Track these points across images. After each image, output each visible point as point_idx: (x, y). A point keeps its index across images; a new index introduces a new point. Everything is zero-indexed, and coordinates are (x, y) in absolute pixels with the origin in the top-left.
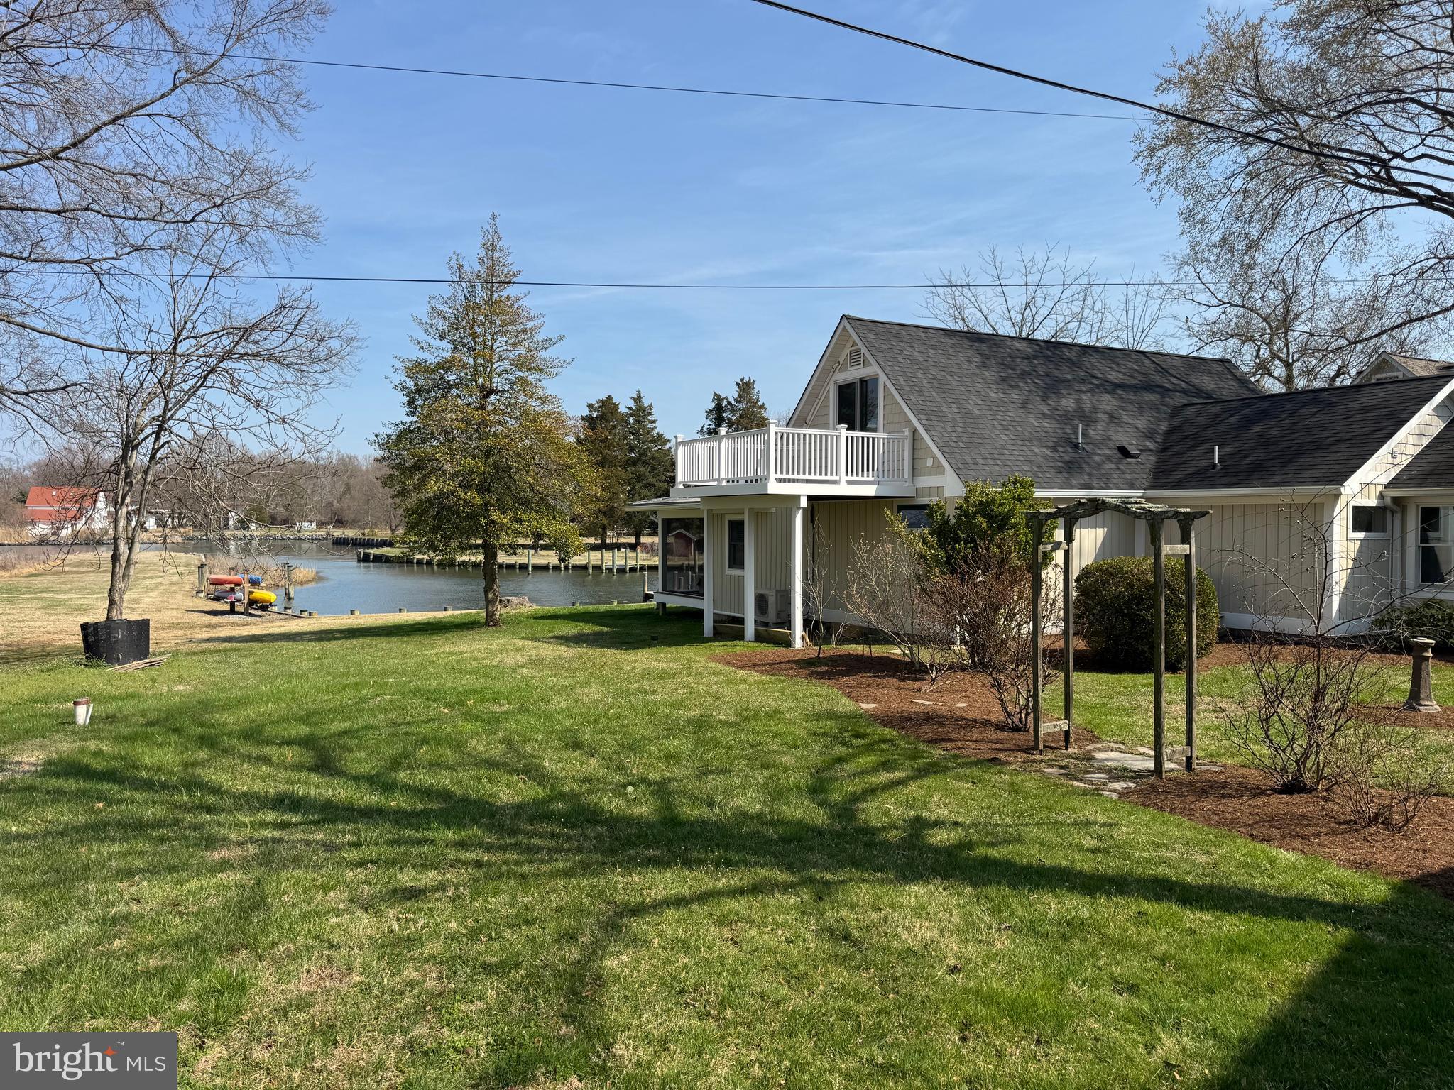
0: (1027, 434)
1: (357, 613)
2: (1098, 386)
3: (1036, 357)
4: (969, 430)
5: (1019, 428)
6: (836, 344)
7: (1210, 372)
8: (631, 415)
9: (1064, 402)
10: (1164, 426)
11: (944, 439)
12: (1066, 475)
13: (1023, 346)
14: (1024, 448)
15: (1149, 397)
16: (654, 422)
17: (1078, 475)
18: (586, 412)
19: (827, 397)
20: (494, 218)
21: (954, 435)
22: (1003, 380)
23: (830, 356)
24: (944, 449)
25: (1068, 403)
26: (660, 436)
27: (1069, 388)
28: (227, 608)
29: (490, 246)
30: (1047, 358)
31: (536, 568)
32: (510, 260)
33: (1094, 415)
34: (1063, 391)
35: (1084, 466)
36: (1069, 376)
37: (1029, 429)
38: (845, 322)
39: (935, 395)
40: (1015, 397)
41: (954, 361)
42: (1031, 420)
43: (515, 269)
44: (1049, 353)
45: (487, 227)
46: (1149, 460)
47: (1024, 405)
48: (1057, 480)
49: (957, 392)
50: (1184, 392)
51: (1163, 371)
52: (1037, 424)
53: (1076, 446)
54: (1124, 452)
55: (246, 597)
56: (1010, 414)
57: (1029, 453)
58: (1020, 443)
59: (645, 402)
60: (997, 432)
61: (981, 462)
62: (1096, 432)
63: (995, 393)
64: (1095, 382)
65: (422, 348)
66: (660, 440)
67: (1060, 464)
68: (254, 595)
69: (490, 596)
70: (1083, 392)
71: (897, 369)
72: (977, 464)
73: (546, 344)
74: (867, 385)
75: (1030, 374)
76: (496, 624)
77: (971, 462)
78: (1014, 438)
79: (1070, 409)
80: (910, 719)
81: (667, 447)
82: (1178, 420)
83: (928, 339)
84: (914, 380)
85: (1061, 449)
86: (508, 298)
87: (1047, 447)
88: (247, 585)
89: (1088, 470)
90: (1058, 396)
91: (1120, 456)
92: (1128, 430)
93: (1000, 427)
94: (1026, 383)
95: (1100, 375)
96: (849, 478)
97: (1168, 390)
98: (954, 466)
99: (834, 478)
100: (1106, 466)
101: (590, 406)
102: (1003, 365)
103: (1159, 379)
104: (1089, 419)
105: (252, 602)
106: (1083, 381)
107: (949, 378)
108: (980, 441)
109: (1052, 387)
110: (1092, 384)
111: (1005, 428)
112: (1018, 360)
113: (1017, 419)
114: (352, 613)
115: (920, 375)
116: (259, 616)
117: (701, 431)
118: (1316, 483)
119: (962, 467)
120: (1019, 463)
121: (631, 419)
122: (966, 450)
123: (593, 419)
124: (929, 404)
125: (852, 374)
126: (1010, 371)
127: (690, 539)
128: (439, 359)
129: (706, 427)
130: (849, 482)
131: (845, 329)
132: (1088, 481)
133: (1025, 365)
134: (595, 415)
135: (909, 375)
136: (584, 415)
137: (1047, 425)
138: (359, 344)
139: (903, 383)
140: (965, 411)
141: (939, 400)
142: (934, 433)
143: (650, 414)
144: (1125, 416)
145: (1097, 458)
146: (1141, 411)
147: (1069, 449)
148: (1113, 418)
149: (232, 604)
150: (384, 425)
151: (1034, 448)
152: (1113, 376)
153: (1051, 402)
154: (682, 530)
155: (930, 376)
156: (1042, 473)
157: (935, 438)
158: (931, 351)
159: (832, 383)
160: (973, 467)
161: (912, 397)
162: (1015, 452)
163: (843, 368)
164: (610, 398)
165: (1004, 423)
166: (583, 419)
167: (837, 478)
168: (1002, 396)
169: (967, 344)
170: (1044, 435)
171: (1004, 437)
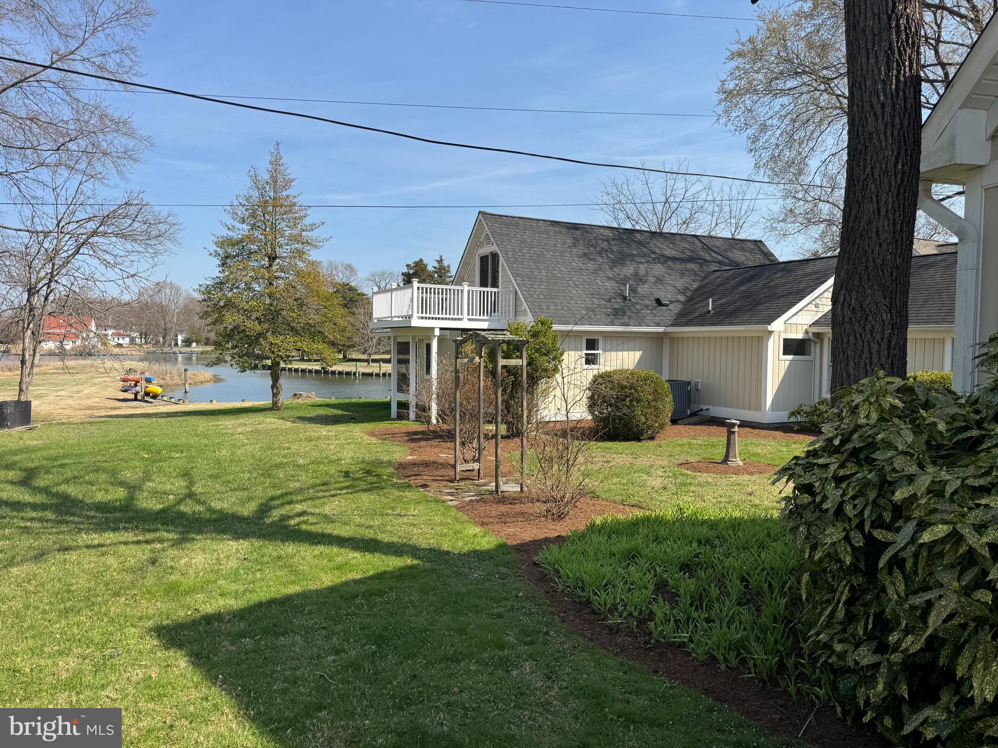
0: (591, 290)
1: (214, 402)
2: (654, 259)
3: (614, 239)
4: (551, 287)
5: (587, 286)
6: (477, 229)
7: (743, 249)
8: (436, 272)
9: (625, 269)
10: (695, 285)
11: (531, 293)
12: (612, 317)
13: (608, 232)
14: (587, 299)
15: (691, 266)
16: (451, 277)
17: (621, 317)
18: (405, 270)
19: (475, 264)
20: (278, 144)
21: (538, 290)
22: (585, 254)
23: (474, 238)
24: (528, 299)
25: (629, 270)
27: (633, 260)
28: (133, 397)
29: (276, 162)
30: (621, 240)
31: (364, 374)
32: (288, 172)
33: (645, 278)
34: (628, 263)
35: (627, 311)
36: (635, 252)
37: (594, 287)
38: (481, 215)
39: (532, 264)
40: (590, 265)
41: (553, 242)
42: (598, 281)
43: (291, 177)
44: (625, 237)
45: (273, 150)
46: (676, 308)
47: (595, 272)
48: (604, 320)
49: (549, 262)
50: (720, 262)
51: (708, 249)
52: (600, 284)
53: (625, 298)
54: (659, 302)
55: (143, 390)
56: (583, 277)
57: (589, 302)
58: (585, 296)
59: (446, 263)
60: (570, 289)
61: (552, 307)
62: (643, 289)
63: (577, 263)
64: (653, 256)
65: (229, 229)
67: (609, 310)
68: (148, 389)
69: (275, 391)
70: (642, 263)
71: (509, 247)
72: (548, 309)
73: (312, 227)
74: (495, 256)
75: (607, 251)
76: (278, 409)
77: (544, 307)
78: (580, 292)
79: (628, 274)
80: (415, 464)
82: (706, 281)
83: (538, 227)
84: (520, 254)
85: (613, 300)
86: (288, 196)
87: (604, 299)
88: (144, 382)
89: (629, 314)
90: (623, 264)
91: (656, 305)
92: (667, 288)
93: (573, 286)
94: (602, 257)
95: (658, 252)
96: (470, 317)
97: (707, 261)
98: (532, 310)
99: (460, 316)
100: (643, 311)
101: (408, 266)
102: (589, 245)
103: (702, 254)
104: (639, 279)
105: (147, 394)
106: (644, 255)
107: (545, 253)
108: (556, 294)
109: (621, 260)
110: (651, 257)
111: (577, 286)
112: (600, 242)
113: (587, 280)
114: (211, 401)
115: (524, 251)
116: (152, 403)
118: (757, 323)
119: (537, 310)
120: (579, 309)
121: (435, 275)
122: (544, 300)
123: (409, 274)
124: (526, 270)
125: (486, 250)
126: (592, 249)
128: (240, 236)
130: (469, 319)
131: (481, 221)
132: (627, 321)
133: (605, 245)
134: (411, 272)
135: (517, 251)
136: (403, 271)
137: (608, 284)
138: (177, 227)
139: (510, 256)
140: (550, 275)
141: (534, 267)
142: (524, 289)
143: (448, 271)
144: (668, 279)
145: (638, 307)
146: (682, 275)
147: (619, 300)
148: (659, 280)
149: (136, 394)
150: (206, 279)
151: (594, 300)
152: (669, 252)
153: (615, 270)
155: (532, 252)
156: (595, 315)
157: (525, 293)
158: (538, 235)
159: (477, 255)
160: (546, 311)
161: (515, 266)
162: (580, 302)
163: (481, 245)
164: (421, 260)
165: (577, 283)
166: (403, 274)
167: (462, 317)
168: (581, 265)
169: (564, 231)
170: (604, 290)
171: (575, 292)
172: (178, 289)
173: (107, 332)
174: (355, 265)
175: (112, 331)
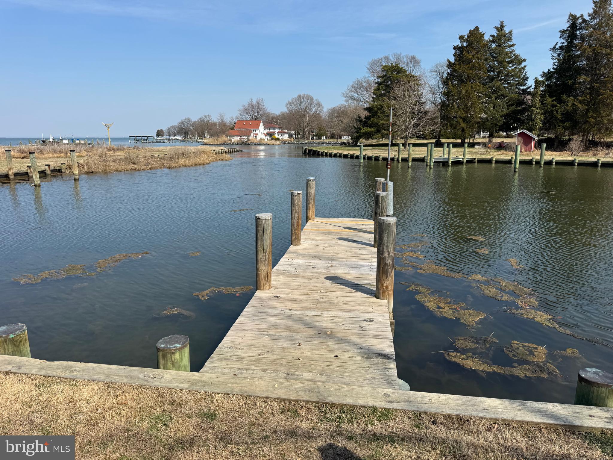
8: (493, 41)
16: (513, 46)
18: (458, 43)
26: (517, 56)
59: (507, 30)
66: (518, 60)
81: (523, 65)
101: (461, 37)
117: (554, 49)
121: (494, 45)
123: (462, 47)
127: (531, 138)
129: (559, 45)
134: (465, 44)
136: (456, 45)
143: (510, 39)
154: (525, 131)
164: (477, 29)
166: (455, 49)
172: (312, 99)
173: (275, 131)
174: (419, 57)
175: (278, 130)
